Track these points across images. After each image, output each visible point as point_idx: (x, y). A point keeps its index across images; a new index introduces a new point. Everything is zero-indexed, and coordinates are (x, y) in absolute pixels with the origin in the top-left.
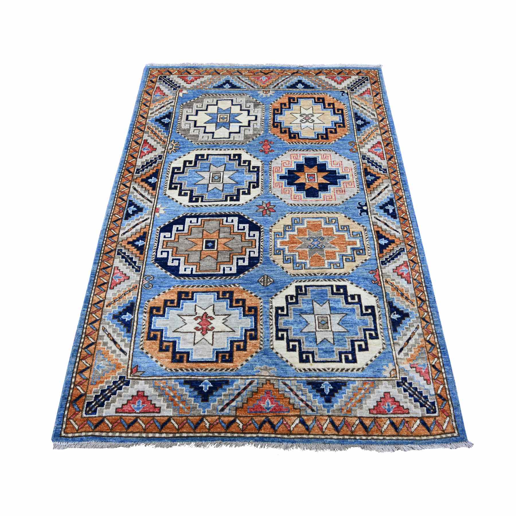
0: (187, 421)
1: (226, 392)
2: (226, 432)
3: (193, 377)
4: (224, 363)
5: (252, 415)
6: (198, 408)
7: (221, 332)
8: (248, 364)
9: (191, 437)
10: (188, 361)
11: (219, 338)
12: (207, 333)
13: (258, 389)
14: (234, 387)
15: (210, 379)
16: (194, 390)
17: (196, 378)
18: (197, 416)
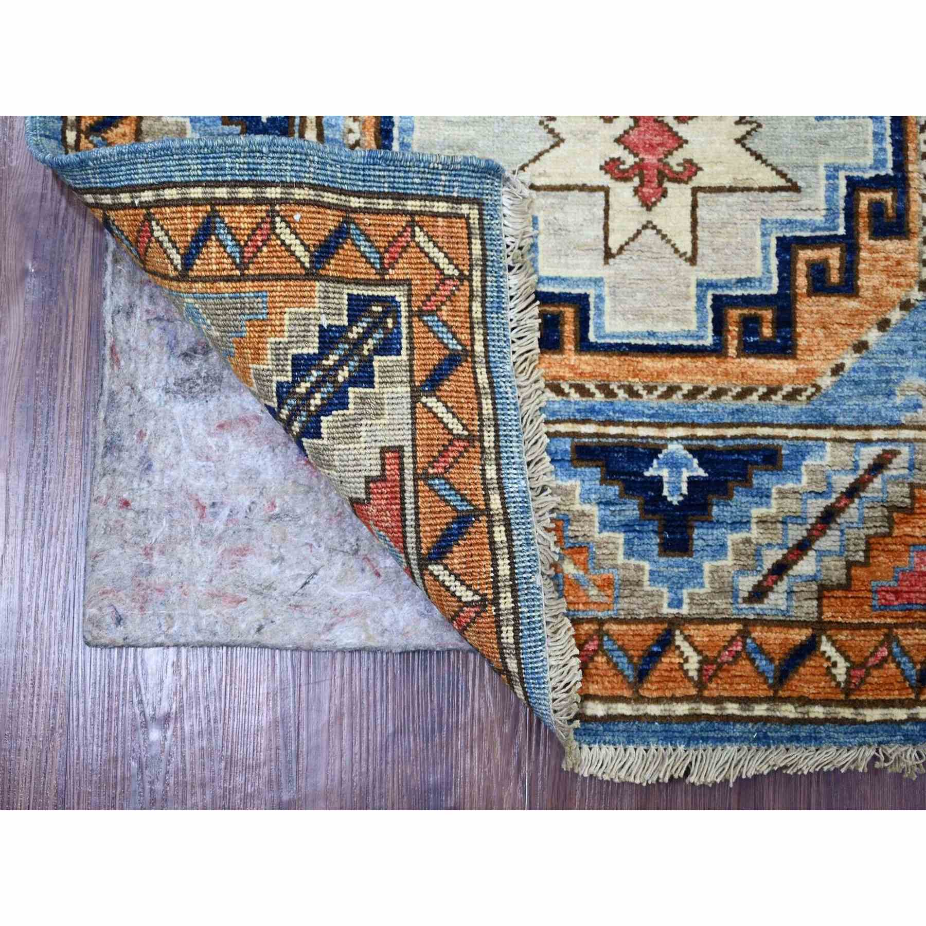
0: (600, 646)
1: (768, 505)
2: (774, 700)
3: (613, 430)
4: (752, 360)
5: (889, 621)
6: (647, 587)
7: (732, 190)
8: (865, 363)
9: (623, 717)
10: (584, 345)
11: (724, 225)
12: (664, 194)
13: (912, 496)
14: (805, 479)
15: (693, 437)
16: (621, 496)
17: (628, 431)
18: (648, 620)
